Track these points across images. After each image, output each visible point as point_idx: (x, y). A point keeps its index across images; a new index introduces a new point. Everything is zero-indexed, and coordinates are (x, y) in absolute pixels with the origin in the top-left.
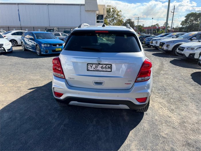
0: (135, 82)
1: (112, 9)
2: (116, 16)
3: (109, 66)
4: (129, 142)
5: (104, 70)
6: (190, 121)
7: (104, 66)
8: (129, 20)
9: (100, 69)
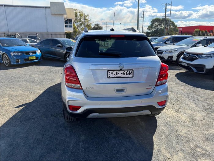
0: (156, 86)
1: (79, 12)
3: (131, 71)
4: (157, 147)
5: (126, 76)
7: (126, 72)
8: (97, 25)
9: (122, 75)
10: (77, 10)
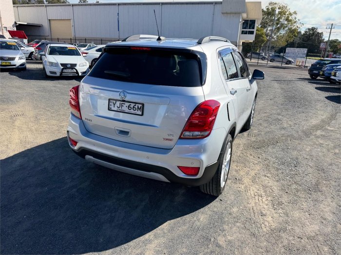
0: (180, 138)
2: (286, 23)
4: (152, 236)
5: (132, 111)
6: (298, 230)
8: (313, 29)
10: (276, 3)
